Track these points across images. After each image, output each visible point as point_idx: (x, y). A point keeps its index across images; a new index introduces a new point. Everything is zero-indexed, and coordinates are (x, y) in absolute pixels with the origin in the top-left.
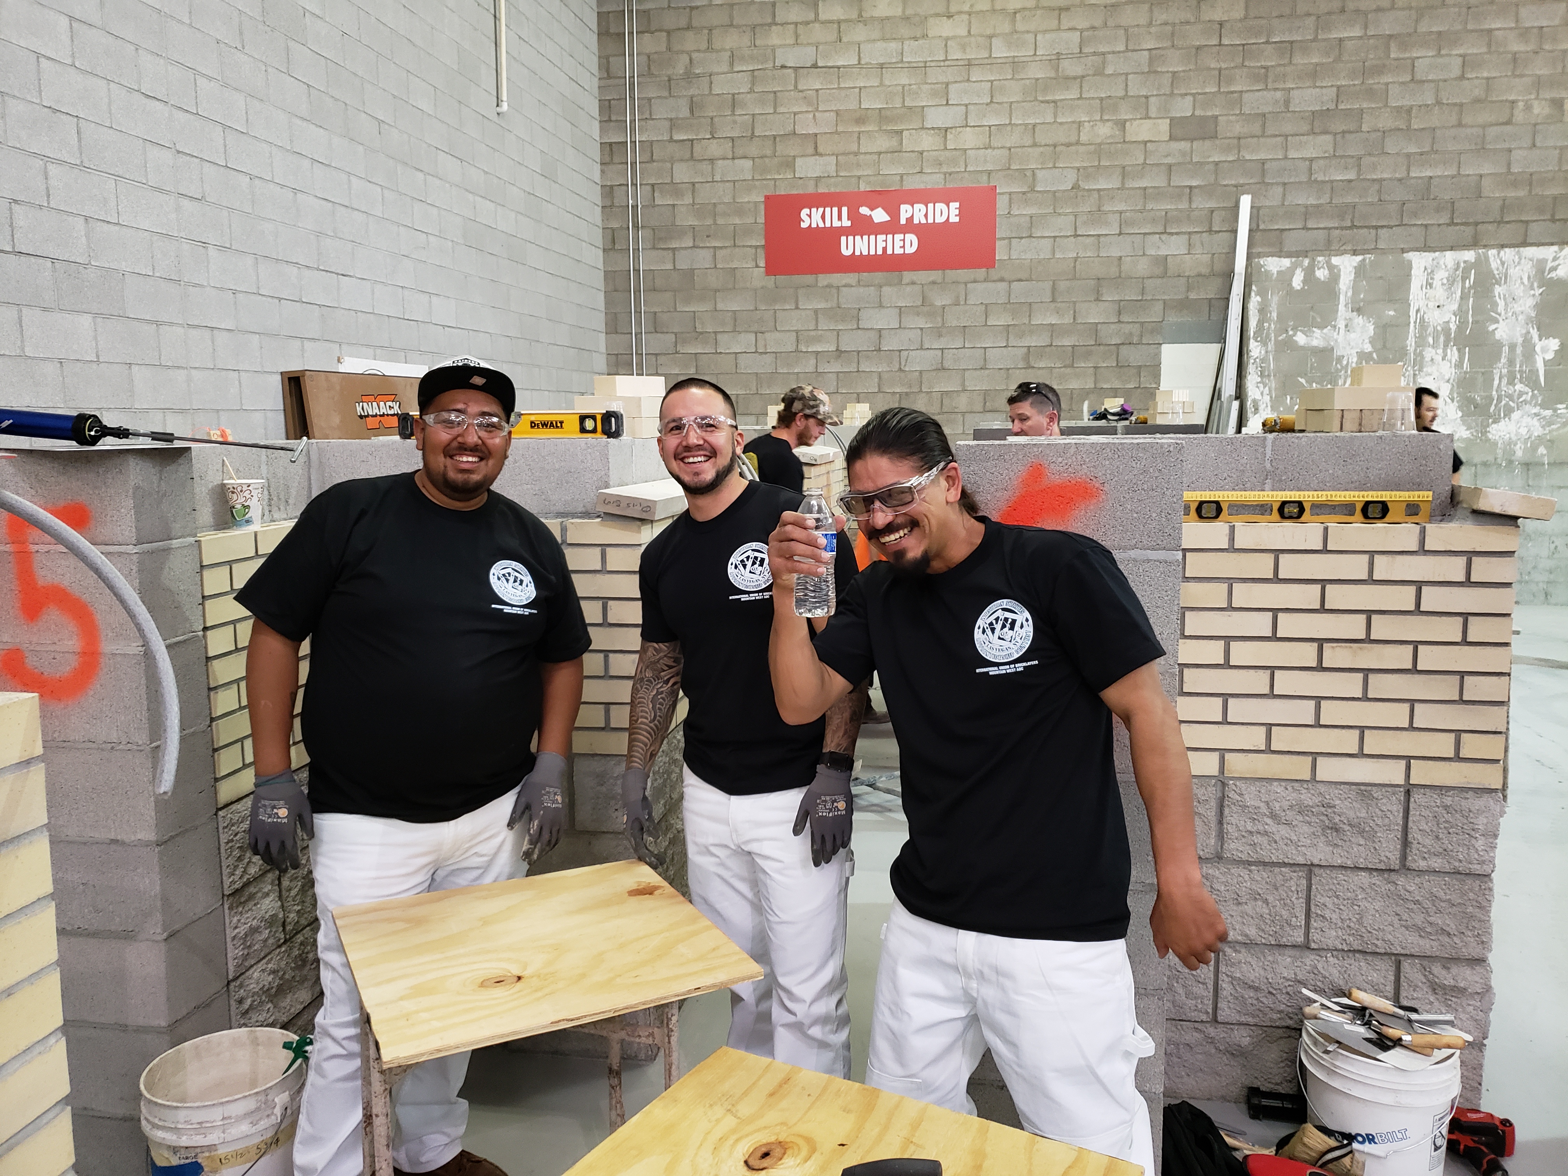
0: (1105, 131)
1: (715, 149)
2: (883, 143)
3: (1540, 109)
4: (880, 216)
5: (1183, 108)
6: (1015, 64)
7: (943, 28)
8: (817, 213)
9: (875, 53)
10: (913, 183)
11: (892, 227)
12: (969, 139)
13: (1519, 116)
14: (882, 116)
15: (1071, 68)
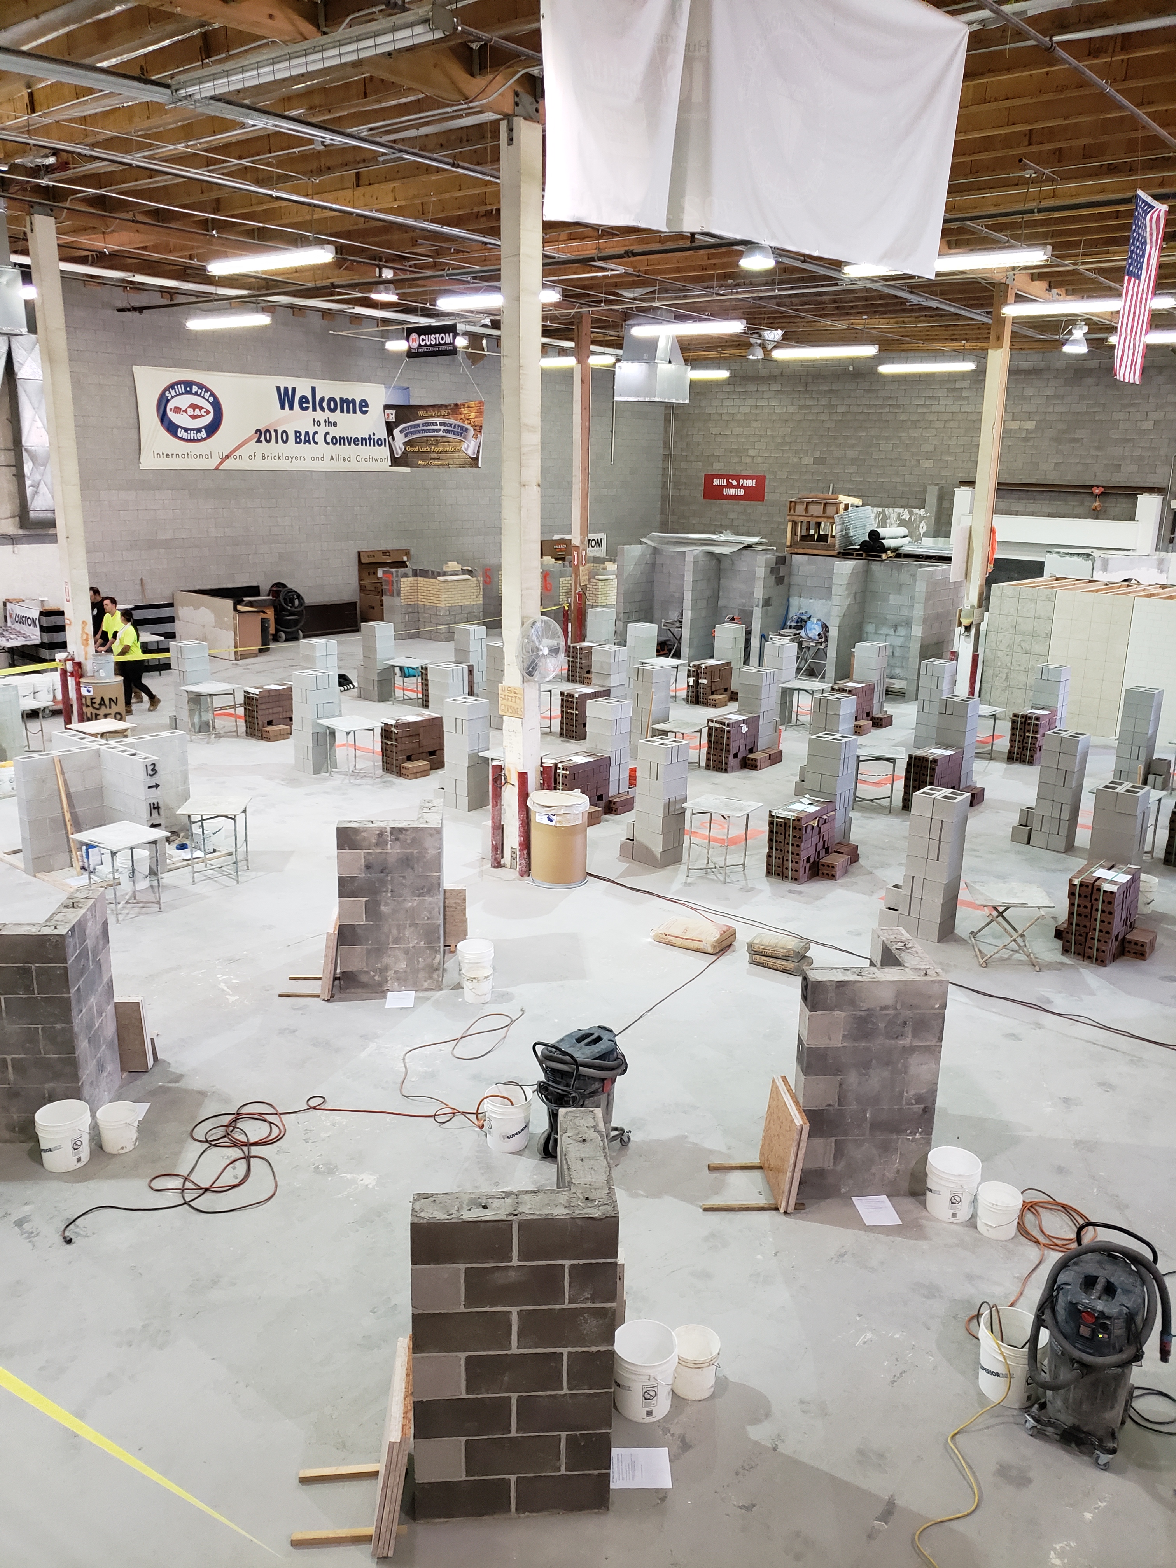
0: (796, 460)
1: (692, 458)
2: (736, 460)
3: (914, 463)
4: (734, 483)
5: (817, 454)
6: (773, 437)
7: (755, 424)
8: (718, 480)
9: (737, 431)
10: (744, 473)
11: (738, 486)
12: (760, 460)
13: (908, 464)
14: (737, 451)
15: (788, 439)
